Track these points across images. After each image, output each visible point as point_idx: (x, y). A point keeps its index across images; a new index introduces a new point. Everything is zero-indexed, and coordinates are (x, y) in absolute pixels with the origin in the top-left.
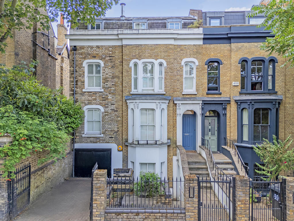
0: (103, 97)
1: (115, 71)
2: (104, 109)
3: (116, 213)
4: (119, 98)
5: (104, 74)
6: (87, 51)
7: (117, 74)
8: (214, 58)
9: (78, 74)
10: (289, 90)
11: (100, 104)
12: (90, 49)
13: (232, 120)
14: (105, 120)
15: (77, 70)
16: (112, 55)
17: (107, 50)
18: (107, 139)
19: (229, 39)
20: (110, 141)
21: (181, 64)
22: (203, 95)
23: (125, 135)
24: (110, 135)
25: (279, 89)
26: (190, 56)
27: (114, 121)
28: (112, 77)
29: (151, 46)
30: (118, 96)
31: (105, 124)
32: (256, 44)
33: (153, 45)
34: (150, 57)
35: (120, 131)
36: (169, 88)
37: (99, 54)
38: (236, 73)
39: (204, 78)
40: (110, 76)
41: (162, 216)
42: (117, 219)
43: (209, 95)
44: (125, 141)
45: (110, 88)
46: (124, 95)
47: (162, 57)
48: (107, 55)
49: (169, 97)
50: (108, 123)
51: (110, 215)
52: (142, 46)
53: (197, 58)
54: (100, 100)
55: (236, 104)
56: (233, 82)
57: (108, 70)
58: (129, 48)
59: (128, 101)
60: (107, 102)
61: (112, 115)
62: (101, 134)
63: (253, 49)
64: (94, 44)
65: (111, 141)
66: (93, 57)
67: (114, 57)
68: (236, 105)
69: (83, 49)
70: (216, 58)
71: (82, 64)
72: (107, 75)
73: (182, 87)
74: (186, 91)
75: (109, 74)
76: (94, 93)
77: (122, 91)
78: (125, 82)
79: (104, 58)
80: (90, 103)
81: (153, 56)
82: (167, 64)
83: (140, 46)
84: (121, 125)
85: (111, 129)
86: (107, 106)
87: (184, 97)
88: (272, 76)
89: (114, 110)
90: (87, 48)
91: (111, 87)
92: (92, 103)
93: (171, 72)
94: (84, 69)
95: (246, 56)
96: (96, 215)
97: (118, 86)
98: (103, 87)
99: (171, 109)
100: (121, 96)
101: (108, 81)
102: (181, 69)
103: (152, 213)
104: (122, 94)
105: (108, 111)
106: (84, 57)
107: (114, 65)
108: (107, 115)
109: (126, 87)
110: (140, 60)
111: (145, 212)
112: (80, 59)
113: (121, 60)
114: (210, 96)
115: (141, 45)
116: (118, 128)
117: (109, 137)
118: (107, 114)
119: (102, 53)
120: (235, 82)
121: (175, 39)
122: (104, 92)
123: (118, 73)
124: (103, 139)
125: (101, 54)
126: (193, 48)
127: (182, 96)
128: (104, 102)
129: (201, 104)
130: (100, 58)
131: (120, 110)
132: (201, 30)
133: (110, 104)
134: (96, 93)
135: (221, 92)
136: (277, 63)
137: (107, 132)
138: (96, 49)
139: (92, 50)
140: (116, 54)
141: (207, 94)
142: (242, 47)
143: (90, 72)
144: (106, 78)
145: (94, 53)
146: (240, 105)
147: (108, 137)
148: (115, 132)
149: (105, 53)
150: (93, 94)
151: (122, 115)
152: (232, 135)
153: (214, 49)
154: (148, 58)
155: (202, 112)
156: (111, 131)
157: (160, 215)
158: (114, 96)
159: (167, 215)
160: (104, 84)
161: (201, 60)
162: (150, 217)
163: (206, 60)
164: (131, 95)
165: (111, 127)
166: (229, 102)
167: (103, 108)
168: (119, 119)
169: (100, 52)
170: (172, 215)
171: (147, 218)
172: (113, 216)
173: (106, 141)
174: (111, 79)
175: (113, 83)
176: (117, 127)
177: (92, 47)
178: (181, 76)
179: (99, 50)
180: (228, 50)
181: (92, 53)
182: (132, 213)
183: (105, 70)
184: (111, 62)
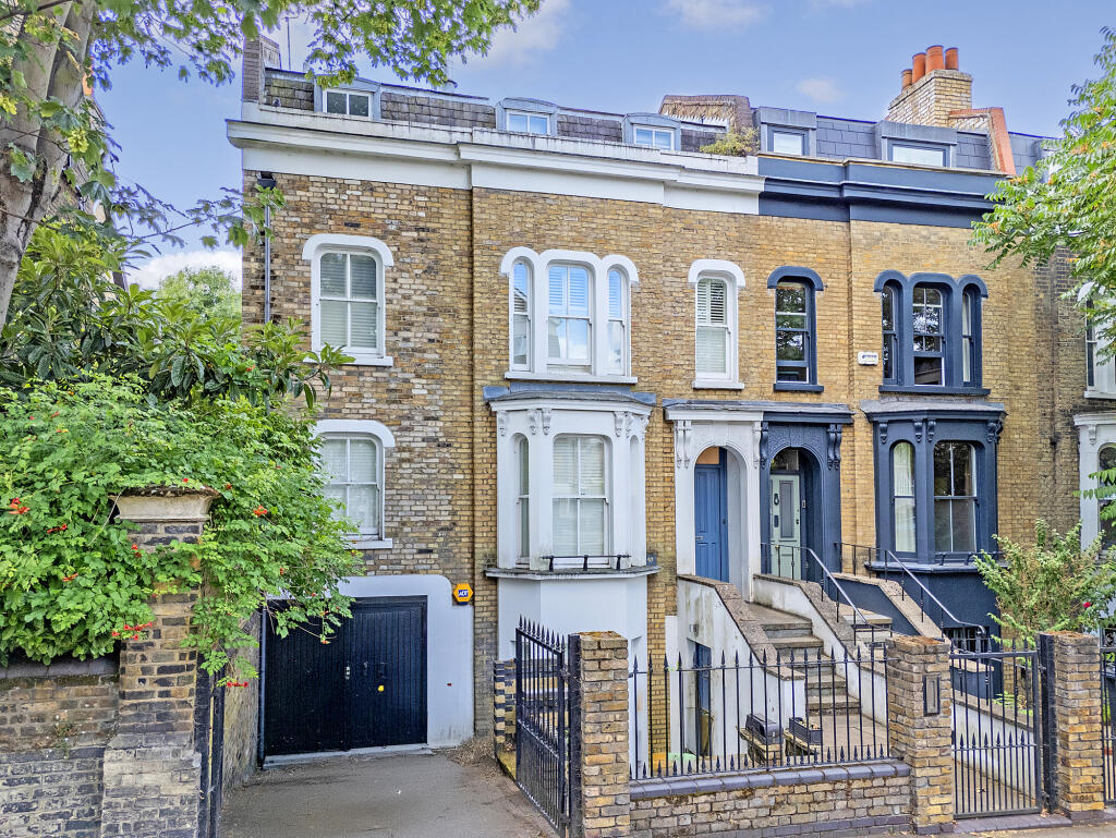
0: (393, 386)
1: (441, 289)
2: (396, 437)
3: (668, 796)
4: (459, 392)
5: (396, 296)
6: (323, 197)
7: (448, 300)
8: (795, 265)
9: (281, 289)
10: (1018, 388)
11: (379, 416)
12: (333, 191)
13: (860, 481)
14: (400, 481)
15: (277, 273)
16: (429, 225)
17: (406, 202)
18: (408, 557)
19: (845, 204)
20: (420, 567)
21: (686, 277)
22: (762, 395)
23: (483, 540)
24: (420, 540)
25: (994, 382)
26: (716, 252)
27: (437, 485)
28: (429, 309)
29: (582, 205)
30: (453, 387)
31: (398, 497)
32: (924, 230)
33: (589, 200)
34: (578, 244)
35: (459, 523)
36: (650, 364)
37: (373, 216)
38: (868, 323)
39: (766, 333)
40: (418, 304)
41: (833, 791)
42: (676, 818)
43: (783, 394)
44: (482, 562)
45: (420, 355)
46: (478, 383)
47: (621, 248)
48: (409, 223)
49: (650, 397)
50: (411, 492)
51: (649, 804)
52: (548, 201)
53: (739, 262)
54: (378, 401)
55: (869, 428)
56: (861, 354)
57: (411, 281)
58: (498, 202)
59: (495, 407)
60: (406, 407)
61: (430, 461)
62: (380, 539)
63: (916, 248)
64: (354, 172)
65: (425, 567)
66: (346, 225)
67: (434, 231)
68: (869, 430)
69: (305, 188)
70: (803, 265)
71: (299, 248)
72: (407, 302)
73: (692, 363)
74: (703, 379)
75: (414, 298)
76: (353, 369)
77: (472, 368)
78: (484, 331)
79: (396, 234)
80: (335, 411)
81: (589, 240)
82: (641, 275)
83: (541, 201)
84: (465, 503)
85: (424, 518)
86: (406, 423)
87: (700, 398)
88: (970, 339)
89: (436, 440)
90: (319, 185)
91: (425, 352)
92: (344, 411)
93: (654, 306)
94: (307, 268)
95: (895, 267)
96: (597, 810)
97: (452, 345)
98: (391, 350)
99: (656, 440)
100: (463, 388)
101: (412, 324)
102: (687, 296)
103: (800, 782)
104: (468, 378)
105: (413, 445)
106: (307, 220)
107: (436, 262)
108: (409, 461)
109: (484, 351)
110: (539, 251)
111: (775, 783)
112: (288, 230)
113: (462, 245)
114: (785, 397)
115: (544, 196)
116: (453, 513)
117: (415, 551)
118: (406, 455)
119: (386, 211)
120: (868, 353)
121: (668, 186)
122: (392, 370)
123: (454, 295)
124: (392, 557)
125: (379, 215)
126: (726, 224)
127: (691, 395)
128: (393, 406)
129: (758, 426)
130: (379, 232)
131: (459, 440)
132: (751, 165)
133: (421, 418)
134: (361, 369)
135: (819, 384)
136: (986, 296)
137: (406, 529)
138: (360, 193)
139: (345, 197)
140: (442, 221)
141: (777, 390)
142: (885, 235)
143: (333, 283)
144: (405, 313)
145: (351, 208)
146: (884, 430)
147: (410, 550)
148: (442, 529)
149: (397, 212)
150: (349, 373)
151: (470, 461)
152: (859, 534)
153: (795, 236)
154: (571, 248)
155: (761, 455)
156: (426, 524)
157: (827, 787)
158: (434, 387)
159: (849, 784)
160: (396, 334)
161: (754, 270)
162: (793, 798)
163: (771, 272)
164: (508, 384)
165: (424, 508)
166: (846, 420)
167: (393, 431)
168: (455, 477)
169: (379, 209)
170: (868, 784)
171: (782, 803)
172: (657, 809)
173: (402, 567)
174: (421, 319)
175: (433, 336)
176: (450, 508)
177: (342, 186)
178: (689, 321)
179: (373, 199)
180: (838, 243)
181: (345, 208)
182: (729, 791)
183: (400, 281)
184: (425, 251)
